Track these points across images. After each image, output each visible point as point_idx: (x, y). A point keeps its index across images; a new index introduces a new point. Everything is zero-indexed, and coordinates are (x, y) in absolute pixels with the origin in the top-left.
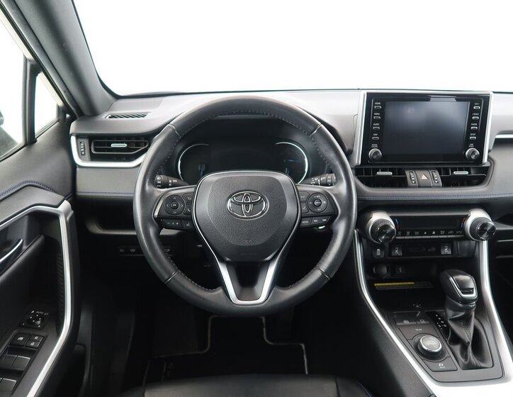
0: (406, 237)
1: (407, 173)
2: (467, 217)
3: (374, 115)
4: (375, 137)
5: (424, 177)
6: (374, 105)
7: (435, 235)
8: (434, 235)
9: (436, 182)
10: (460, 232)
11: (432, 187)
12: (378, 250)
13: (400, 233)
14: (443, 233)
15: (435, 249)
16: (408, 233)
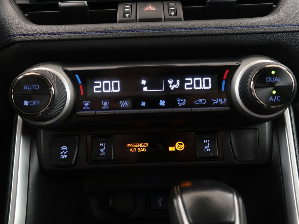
0: (99, 112)
5: (149, 8)
7: (166, 106)
8: (162, 107)
9: (173, 13)
10: (220, 100)
11: (163, 20)
12: (63, 148)
13: (86, 104)
14: (182, 104)
15: (183, 146)
16: (106, 104)
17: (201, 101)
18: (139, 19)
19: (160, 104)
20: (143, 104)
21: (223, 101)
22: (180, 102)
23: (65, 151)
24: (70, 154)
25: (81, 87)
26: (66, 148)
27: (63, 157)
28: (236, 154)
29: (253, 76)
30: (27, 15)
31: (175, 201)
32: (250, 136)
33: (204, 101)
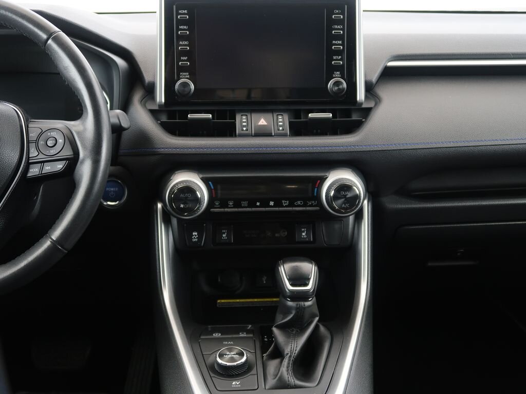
0: (226, 210)
1: (238, 117)
2: (323, 179)
3: (178, 29)
4: (184, 61)
5: (262, 122)
6: (178, 14)
7: (274, 206)
8: (271, 206)
9: (281, 128)
10: (313, 202)
11: (273, 134)
12: (194, 234)
13: (217, 204)
14: (286, 204)
15: (286, 233)
16: (231, 204)
17: (299, 202)
18: (254, 134)
19: (270, 204)
20: (258, 204)
21: (315, 202)
22: (285, 203)
23: (196, 235)
24: (200, 237)
25: (213, 190)
26: (196, 234)
27: (195, 240)
28: (325, 239)
29: (335, 187)
30: (159, 122)
31: (280, 268)
32: (337, 226)
33: (301, 203)
